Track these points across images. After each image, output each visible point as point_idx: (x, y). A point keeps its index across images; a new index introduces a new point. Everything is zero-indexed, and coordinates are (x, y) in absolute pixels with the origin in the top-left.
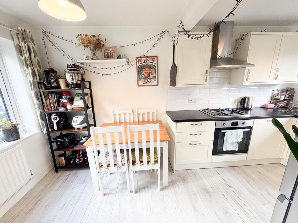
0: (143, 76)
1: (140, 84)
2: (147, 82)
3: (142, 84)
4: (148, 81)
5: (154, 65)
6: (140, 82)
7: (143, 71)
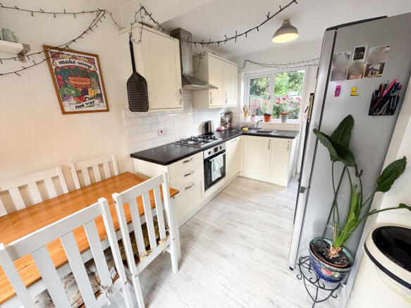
0: (73, 92)
1: (67, 109)
2: (85, 105)
3: (73, 108)
4: (87, 102)
5: (94, 72)
6: (66, 103)
7: (70, 81)
